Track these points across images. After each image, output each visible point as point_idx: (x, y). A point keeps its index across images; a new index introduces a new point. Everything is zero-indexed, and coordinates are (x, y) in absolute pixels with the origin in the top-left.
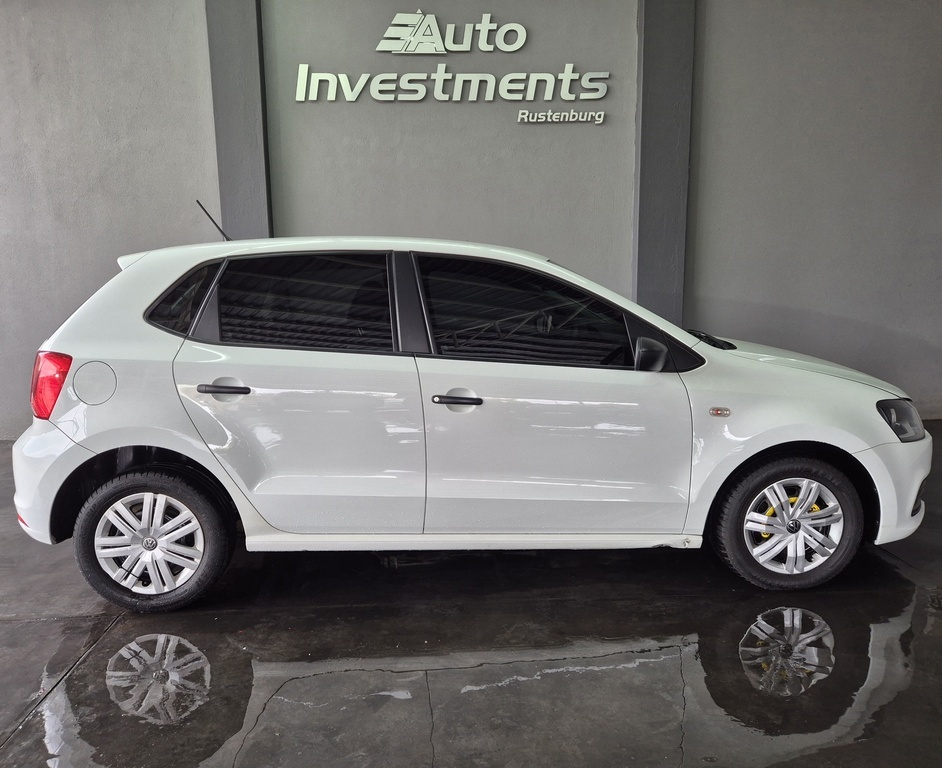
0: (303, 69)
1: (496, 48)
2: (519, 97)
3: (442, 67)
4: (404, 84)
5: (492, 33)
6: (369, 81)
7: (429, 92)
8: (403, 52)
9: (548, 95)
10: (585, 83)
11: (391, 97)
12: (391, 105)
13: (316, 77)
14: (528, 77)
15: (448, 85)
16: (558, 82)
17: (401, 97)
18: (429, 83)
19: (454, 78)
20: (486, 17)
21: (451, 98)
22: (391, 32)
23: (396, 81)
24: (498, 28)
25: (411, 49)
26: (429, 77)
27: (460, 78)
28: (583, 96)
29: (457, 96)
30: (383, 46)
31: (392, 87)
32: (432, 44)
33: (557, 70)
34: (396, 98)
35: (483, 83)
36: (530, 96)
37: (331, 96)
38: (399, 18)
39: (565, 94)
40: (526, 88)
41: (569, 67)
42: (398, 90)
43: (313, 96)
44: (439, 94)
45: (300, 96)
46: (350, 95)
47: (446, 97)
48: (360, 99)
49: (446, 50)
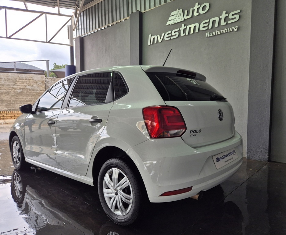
0: (150, 36)
1: (199, 14)
2: (206, 28)
3: (183, 25)
4: (173, 34)
5: (198, 9)
6: (164, 35)
7: (179, 34)
8: (173, 23)
9: (216, 25)
10: (230, 17)
12: (170, 41)
13: (152, 37)
14: (209, 21)
15: (185, 30)
16: (220, 20)
17: (172, 38)
19: (186, 28)
20: (197, 4)
21: (185, 35)
22: (170, 18)
23: (171, 33)
24: (200, 6)
25: (175, 22)
26: (179, 30)
27: (188, 27)
28: (229, 22)
29: (187, 33)
30: (168, 23)
31: (170, 35)
33: (219, 15)
34: (171, 38)
35: (195, 27)
36: (210, 27)
37: (156, 42)
38: (173, 13)
39: (223, 23)
40: (209, 25)
41: (224, 12)
42: (172, 36)
43: (152, 43)
44: (182, 34)
45: (149, 44)
46: (160, 41)
47: (184, 34)
48: (163, 41)
49: (184, 19)
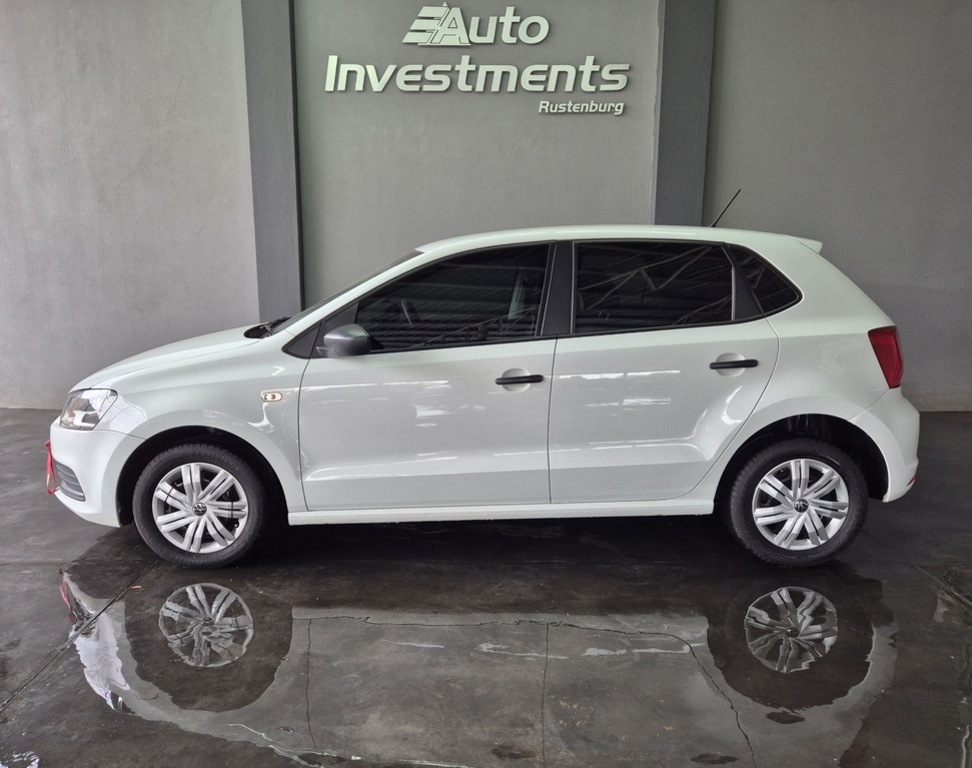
0: (333, 60)
1: (519, 40)
2: (540, 88)
3: (466, 59)
4: (429, 75)
5: (515, 26)
6: (396, 72)
7: (453, 83)
8: (428, 44)
9: (569, 87)
10: (606, 75)
11: (416, 88)
12: (414, 96)
13: (345, 68)
14: (549, 69)
15: (471, 76)
16: (579, 74)
17: (426, 88)
18: (453, 74)
19: (477, 69)
20: (510, 10)
21: (474, 89)
22: (417, 24)
23: (421, 72)
24: (521, 20)
25: (436, 41)
26: (453, 69)
27: (483, 70)
28: (603, 87)
29: (480, 87)
30: (410, 38)
31: (418, 78)
32: (457, 36)
33: (578, 63)
34: (421, 89)
35: (505, 74)
36: (551, 87)
37: (359, 86)
38: (426, 11)
39: (586, 86)
40: (547, 79)
41: (590, 59)
42: (423, 81)
43: (342, 86)
44: (462, 85)
45: (329, 87)
46: (377, 86)
47: (469, 88)
48: (387, 90)
49: (470, 42)
